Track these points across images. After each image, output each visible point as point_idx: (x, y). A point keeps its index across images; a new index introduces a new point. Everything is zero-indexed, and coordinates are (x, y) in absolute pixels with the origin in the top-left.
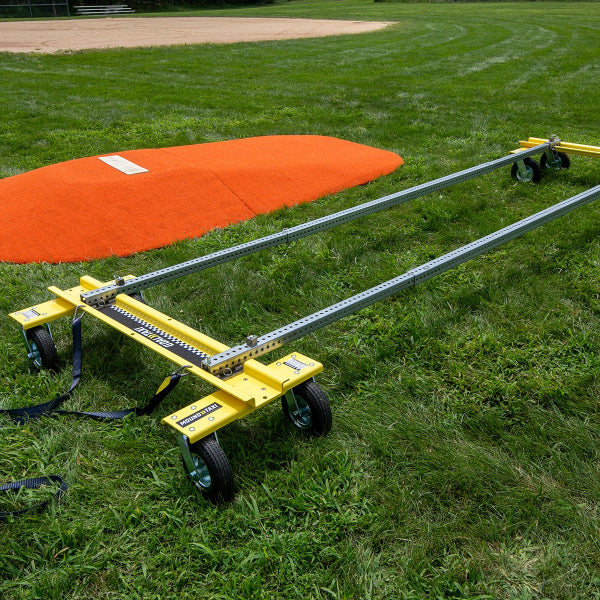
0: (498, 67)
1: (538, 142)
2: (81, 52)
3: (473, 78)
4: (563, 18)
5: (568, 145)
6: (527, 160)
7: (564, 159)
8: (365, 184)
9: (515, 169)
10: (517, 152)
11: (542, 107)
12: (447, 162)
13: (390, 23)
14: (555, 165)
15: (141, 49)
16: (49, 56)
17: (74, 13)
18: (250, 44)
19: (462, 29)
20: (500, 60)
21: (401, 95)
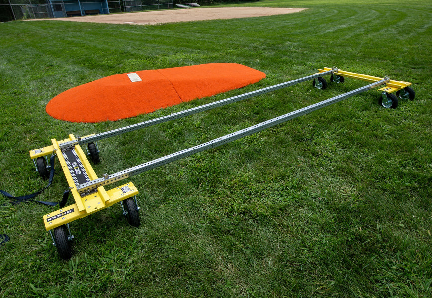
0: (341, 30)
1: (327, 70)
2: (165, 24)
3: (325, 36)
4: (387, 6)
5: (341, 72)
6: (320, 78)
7: (342, 79)
8: (242, 88)
9: (314, 83)
10: (314, 75)
11: (350, 50)
12: (287, 77)
13: (304, 9)
14: (337, 81)
15: (190, 22)
16: (152, 26)
17: (175, 7)
18: (237, 20)
19: (335, 11)
20: (344, 26)
21: (287, 44)
